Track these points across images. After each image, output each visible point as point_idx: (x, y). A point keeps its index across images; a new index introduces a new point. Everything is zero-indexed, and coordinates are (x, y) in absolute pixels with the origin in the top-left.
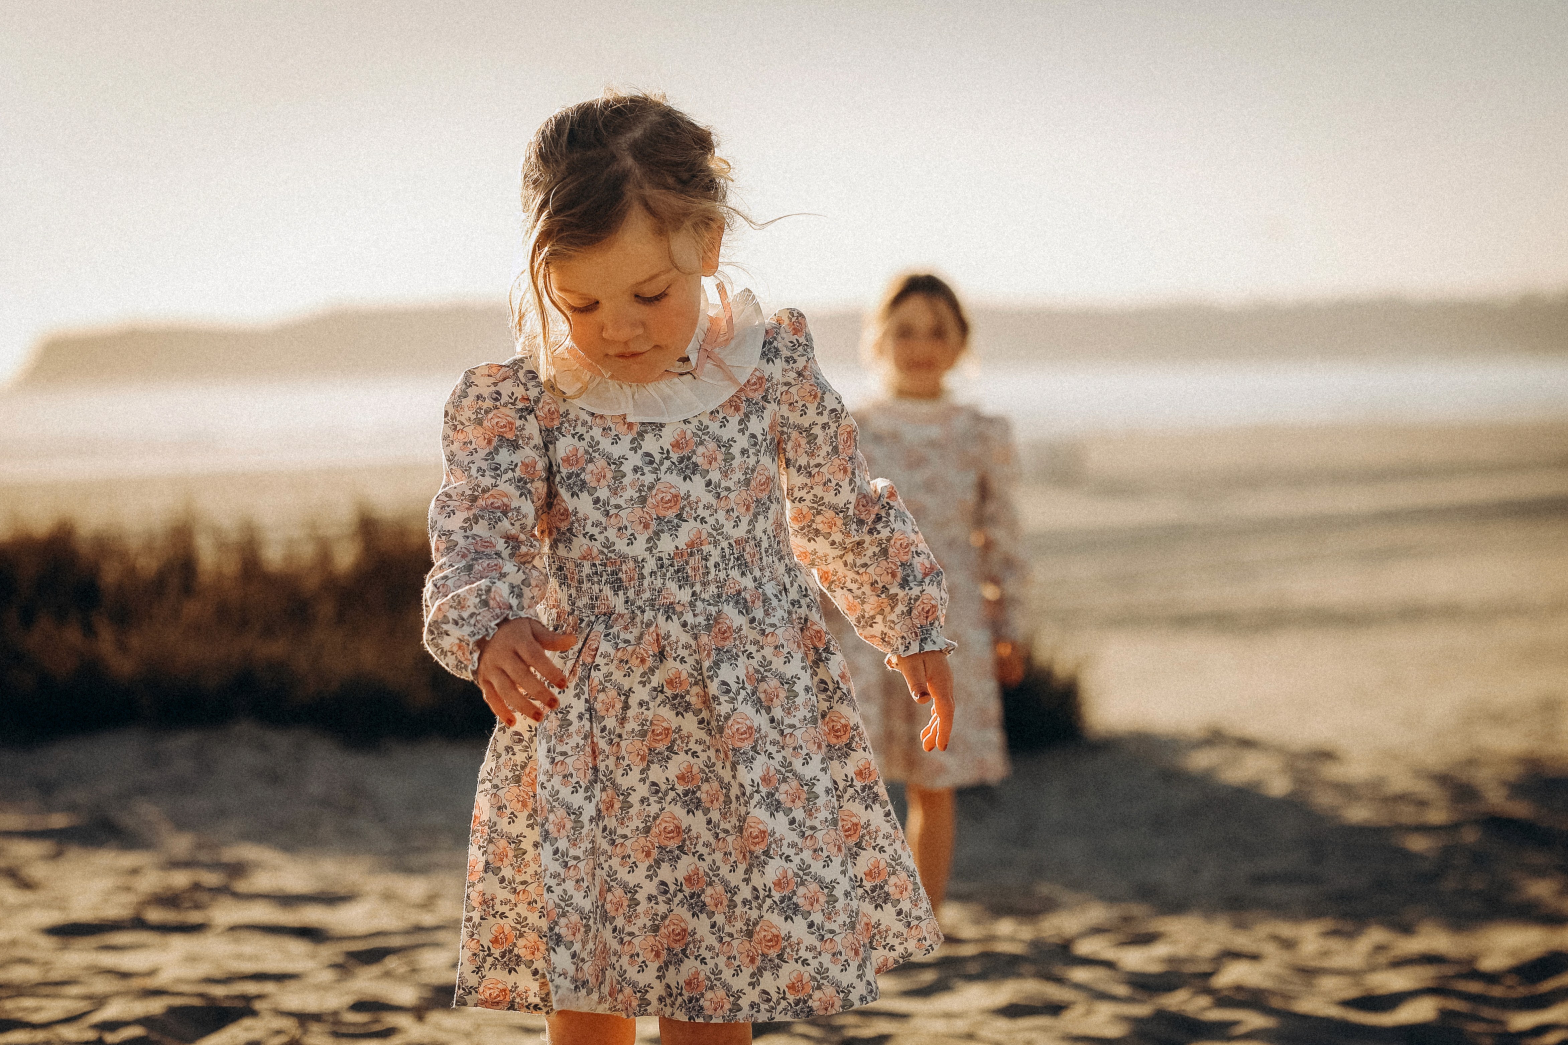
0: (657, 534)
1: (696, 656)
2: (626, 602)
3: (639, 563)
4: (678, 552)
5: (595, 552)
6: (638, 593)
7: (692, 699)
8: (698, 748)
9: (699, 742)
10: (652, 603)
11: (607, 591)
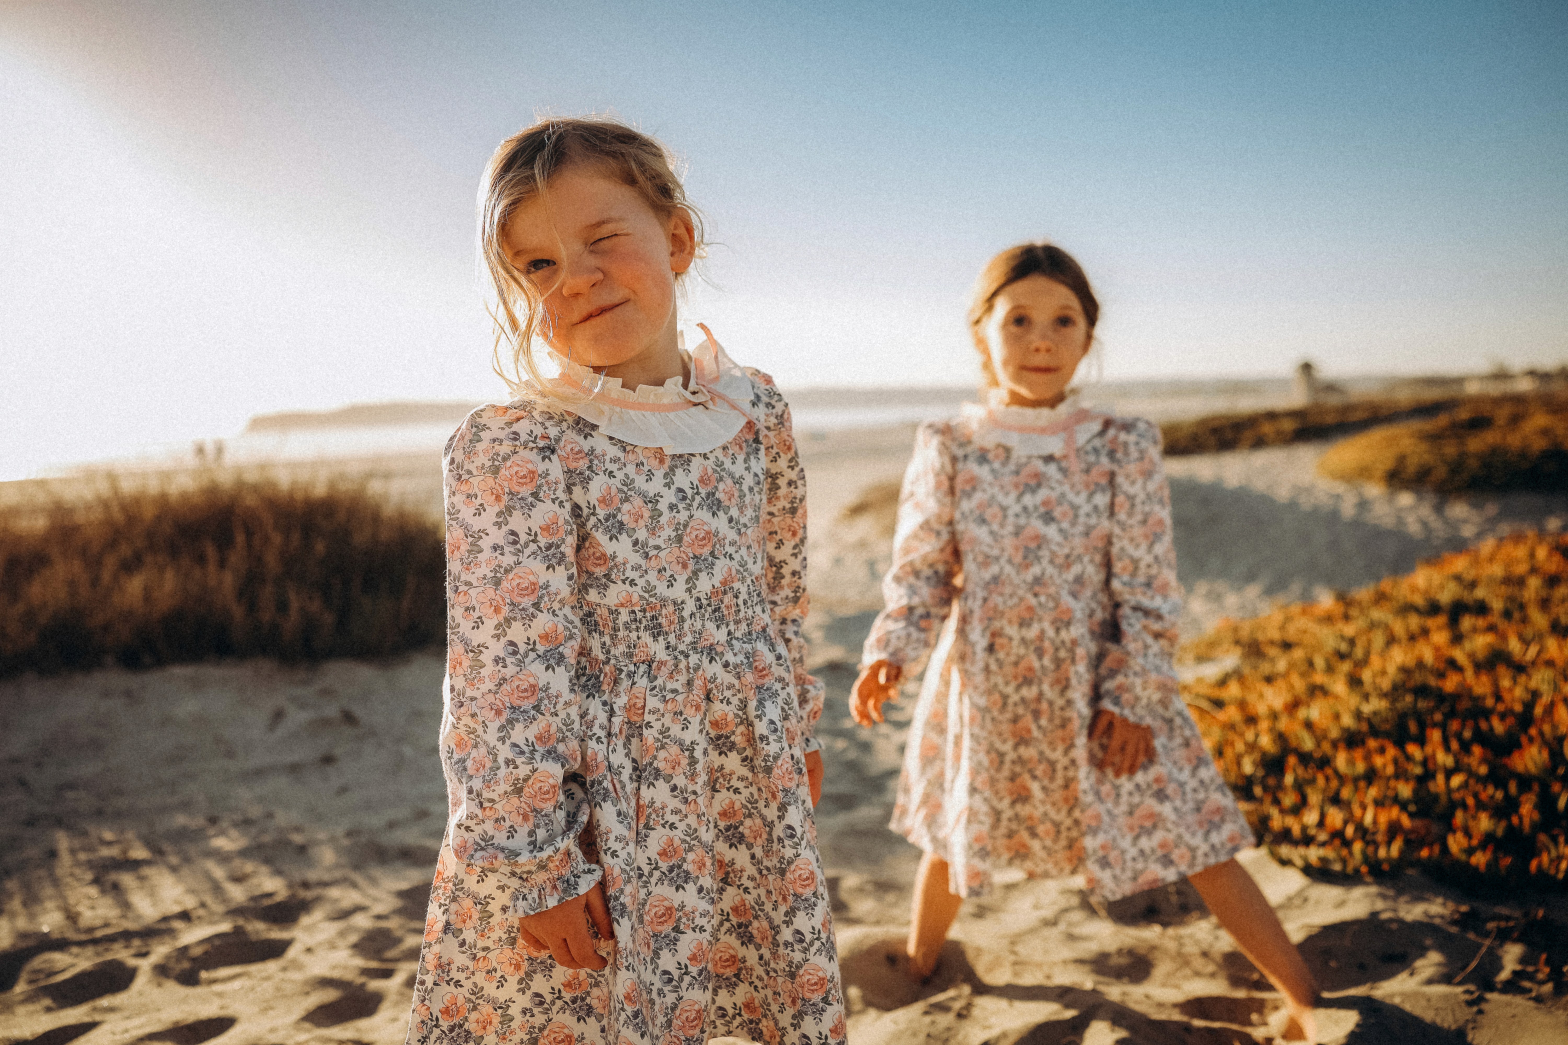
0: (695, 573)
1: (740, 696)
2: (668, 648)
3: (679, 606)
4: (715, 592)
5: (635, 599)
6: (679, 637)
7: (738, 739)
8: (740, 785)
9: (741, 779)
10: (694, 646)
11: (647, 638)
